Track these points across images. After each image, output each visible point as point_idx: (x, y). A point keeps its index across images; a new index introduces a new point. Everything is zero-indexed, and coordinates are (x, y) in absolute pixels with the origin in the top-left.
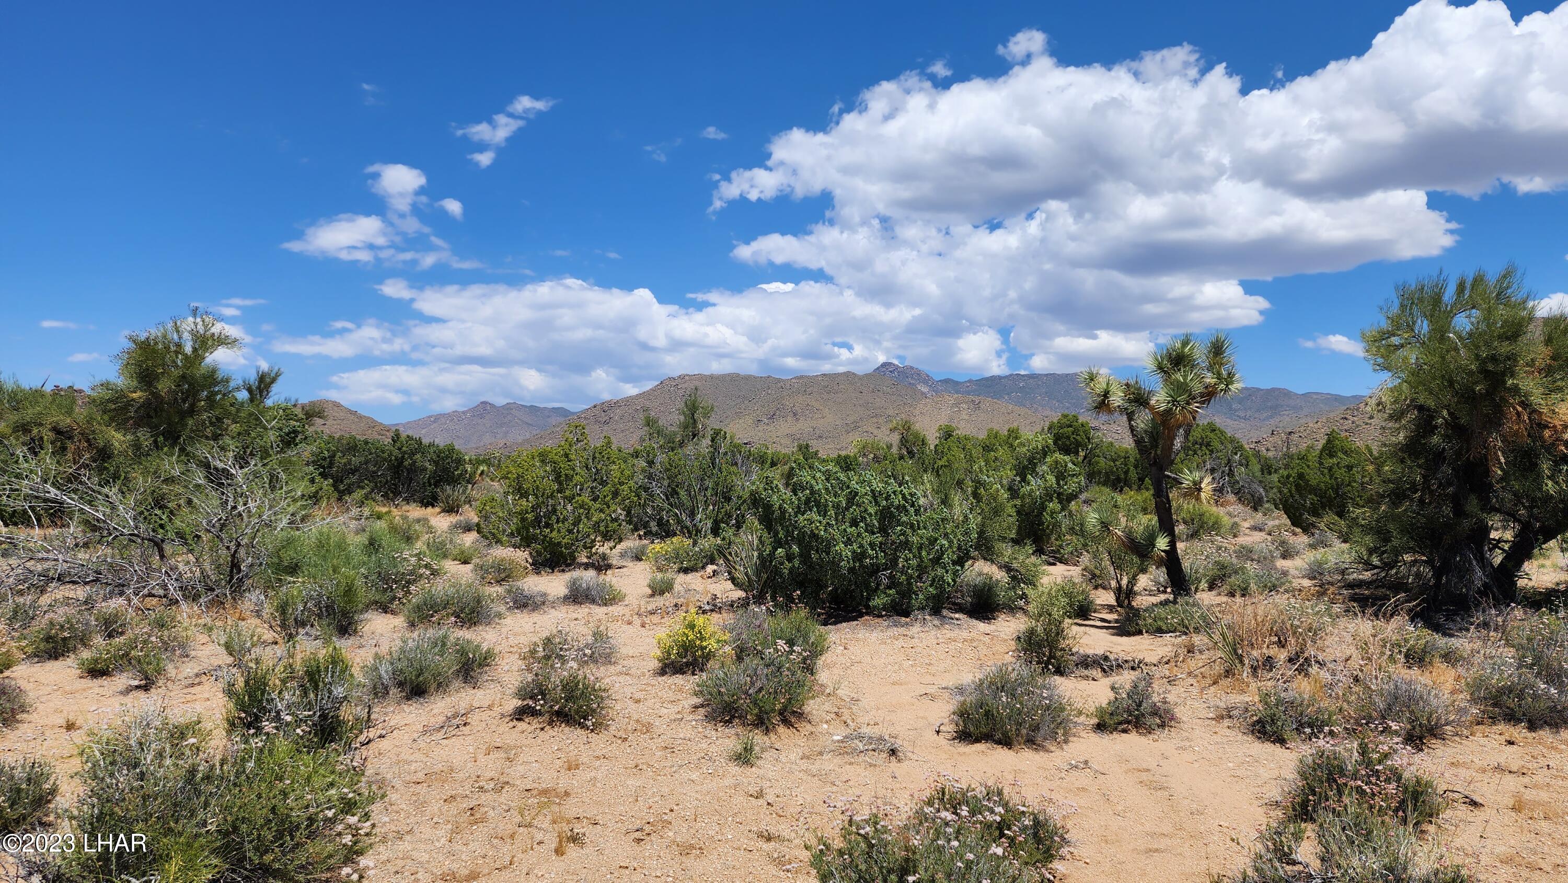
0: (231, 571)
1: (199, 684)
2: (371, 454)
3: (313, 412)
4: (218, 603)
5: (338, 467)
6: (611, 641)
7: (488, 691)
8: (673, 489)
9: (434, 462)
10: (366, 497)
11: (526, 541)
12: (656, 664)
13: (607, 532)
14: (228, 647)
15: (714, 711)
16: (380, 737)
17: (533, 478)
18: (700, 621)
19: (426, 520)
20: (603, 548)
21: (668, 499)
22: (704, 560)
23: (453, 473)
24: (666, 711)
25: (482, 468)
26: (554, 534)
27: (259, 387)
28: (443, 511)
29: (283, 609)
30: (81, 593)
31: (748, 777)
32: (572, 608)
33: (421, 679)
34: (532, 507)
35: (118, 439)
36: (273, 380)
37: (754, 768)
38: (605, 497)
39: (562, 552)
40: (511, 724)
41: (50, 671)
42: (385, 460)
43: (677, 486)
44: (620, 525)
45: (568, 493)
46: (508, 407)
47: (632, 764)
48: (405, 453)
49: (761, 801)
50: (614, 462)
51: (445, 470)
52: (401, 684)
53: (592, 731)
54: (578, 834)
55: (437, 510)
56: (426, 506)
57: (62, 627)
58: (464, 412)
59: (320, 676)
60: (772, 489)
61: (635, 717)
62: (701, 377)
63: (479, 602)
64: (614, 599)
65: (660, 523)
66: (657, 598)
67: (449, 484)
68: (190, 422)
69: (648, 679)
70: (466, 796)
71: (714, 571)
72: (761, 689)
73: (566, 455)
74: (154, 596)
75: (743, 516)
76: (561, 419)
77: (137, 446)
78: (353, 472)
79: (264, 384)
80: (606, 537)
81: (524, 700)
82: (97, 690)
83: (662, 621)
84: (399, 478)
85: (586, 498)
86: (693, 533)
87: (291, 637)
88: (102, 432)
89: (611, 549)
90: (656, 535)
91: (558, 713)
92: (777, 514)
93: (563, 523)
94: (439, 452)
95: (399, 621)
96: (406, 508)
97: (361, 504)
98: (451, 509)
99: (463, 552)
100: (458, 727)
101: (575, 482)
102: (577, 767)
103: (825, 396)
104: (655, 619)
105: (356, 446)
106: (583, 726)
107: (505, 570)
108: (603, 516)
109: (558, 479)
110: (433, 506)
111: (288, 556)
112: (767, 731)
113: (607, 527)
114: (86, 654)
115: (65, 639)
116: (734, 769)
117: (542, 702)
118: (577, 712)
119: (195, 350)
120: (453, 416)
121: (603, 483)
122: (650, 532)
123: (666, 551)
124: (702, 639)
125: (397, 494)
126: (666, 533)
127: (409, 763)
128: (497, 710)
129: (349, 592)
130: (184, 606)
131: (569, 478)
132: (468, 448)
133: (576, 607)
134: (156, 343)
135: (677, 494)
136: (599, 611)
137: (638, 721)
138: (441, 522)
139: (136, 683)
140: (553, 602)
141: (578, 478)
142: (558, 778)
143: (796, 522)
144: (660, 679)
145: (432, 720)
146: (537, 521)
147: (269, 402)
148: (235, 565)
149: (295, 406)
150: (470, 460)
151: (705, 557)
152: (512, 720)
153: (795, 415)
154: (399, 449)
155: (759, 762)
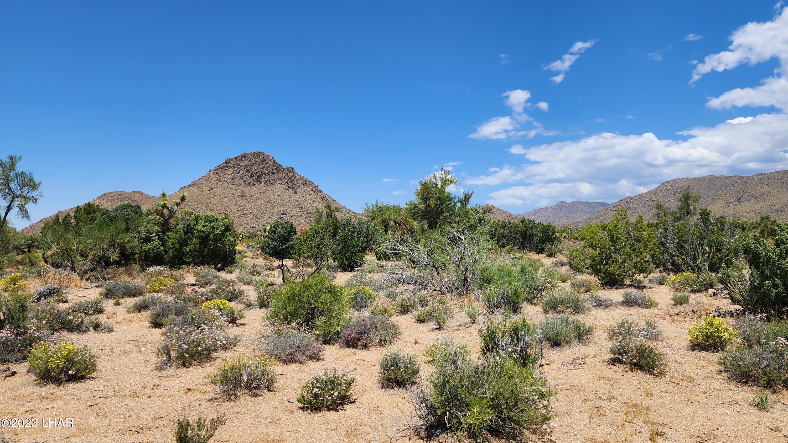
0: (464, 282)
1: (459, 330)
2: (512, 229)
3: (487, 210)
4: (460, 295)
5: (498, 235)
6: (658, 328)
7: (592, 348)
8: (681, 245)
9: (542, 232)
10: (512, 249)
11: (596, 272)
12: (687, 343)
13: (642, 268)
14: (469, 314)
15: (735, 375)
16: (547, 364)
17: (598, 239)
18: (717, 321)
19: (539, 260)
20: (640, 277)
21: (678, 250)
22: (706, 286)
23: (551, 237)
24: (701, 371)
25: (564, 234)
26: (611, 269)
27: (465, 200)
28: (547, 256)
29: (488, 299)
30: (411, 287)
31: (765, 417)
32: (627, 308)
33: (558, 338)
34: (599, 254)
35: (416, 224)
36: (470, 197)
37: (769, 413)
38: (640, 249)
39: (616, 278)
40: (609, 367)
41: (404, 319)
42: (518, 231)
43: (683, 243)
44: (649, 264)
45: (618, 247)
46: (574, 203)
47: (685, 398)
48: (528, 227)
49: (779, 434)
50: (644, 230)
51: (547, 236)
52: (548, 339)
53: (656, 376)
54: (661, 432)
55: (544, 255)
56: (539, 253)
57: (406, 301)
58: (551, 207)
59: (519, 331)
60: (759, 243)
61: (681, 372)
62: (688, 179)
63: (578, 301)
64: (651, 305)
65: (673, 264)
66: (679, 306)
67: (549, 243)
68: (441, 217)
69: (684, 351)
70: (593, 400)
71: (714, 293)
72: (767, 366)
73: (616, 226)
74: (436, 290)
75: (731, 261)
76: (603, 208)
77: (422, 228)
78: (505, 237)
79: (467, 198)
80: (642, 270)
81: (615, 354)
82: (421, 328)
83: (685, 319)
84: (525, 240)
85: (628, 249)
86: (697, 269)
87: (492, 313)
88: (410, 222)
89: (645, 278)
90: (671, 270)
91: (635, 364)
92: (763, 259)
93: (616, 262)
94: (544, 227)
95: (539, 308)
96: (529, 254)
97: (509, 252)
98: (551, 255)
99: (562, 277)
100: (580, 364)
101: (621, 241)
102: (652, 395)
103: (779, 185)
104: (680, 318)
105: (505, 225)
106: (651, 373)
107: (587, 286)
108: (639, 259)
109: (612, 239)
110: (542, 253)
111: (487, 275)
112: (774, 392)
113: (641, 265)
114: (416, 313)
115: (407, 306)
116: (754, 411)
117: (626, 357)
118: (647, 365)
119: (442, 186)
120: (547, 209)
121: (639, 241)
122: (667, 269)
123: (680, 280)
124: (718, 332)
125: (524, 247)
126: (677, 270)
127: (560, 379)
128: (599, 359)
129: (516, 293)
130: (448, 295)
131: (618, 239)
132: (557, 225)
133: (630, 308)
134: (428, 185)
135: (684, 247)
136: (644, 312)
137: (683, 375)
138: (548, 262)
139: (436, 327)
140: (616, 305)
141: (623, 238)
142: (641, 399)
143: (779, 264)
144: (692, 352)
145: (566, 359)
146: (601, 262)
147: (469, 207)
148: (466, 280)
149: (479, 207)
150: (558, 231)
151: (706, 284)
152: (609, 364)
153: (756, 198)
154: (525, 226)
155: (772, 410)
